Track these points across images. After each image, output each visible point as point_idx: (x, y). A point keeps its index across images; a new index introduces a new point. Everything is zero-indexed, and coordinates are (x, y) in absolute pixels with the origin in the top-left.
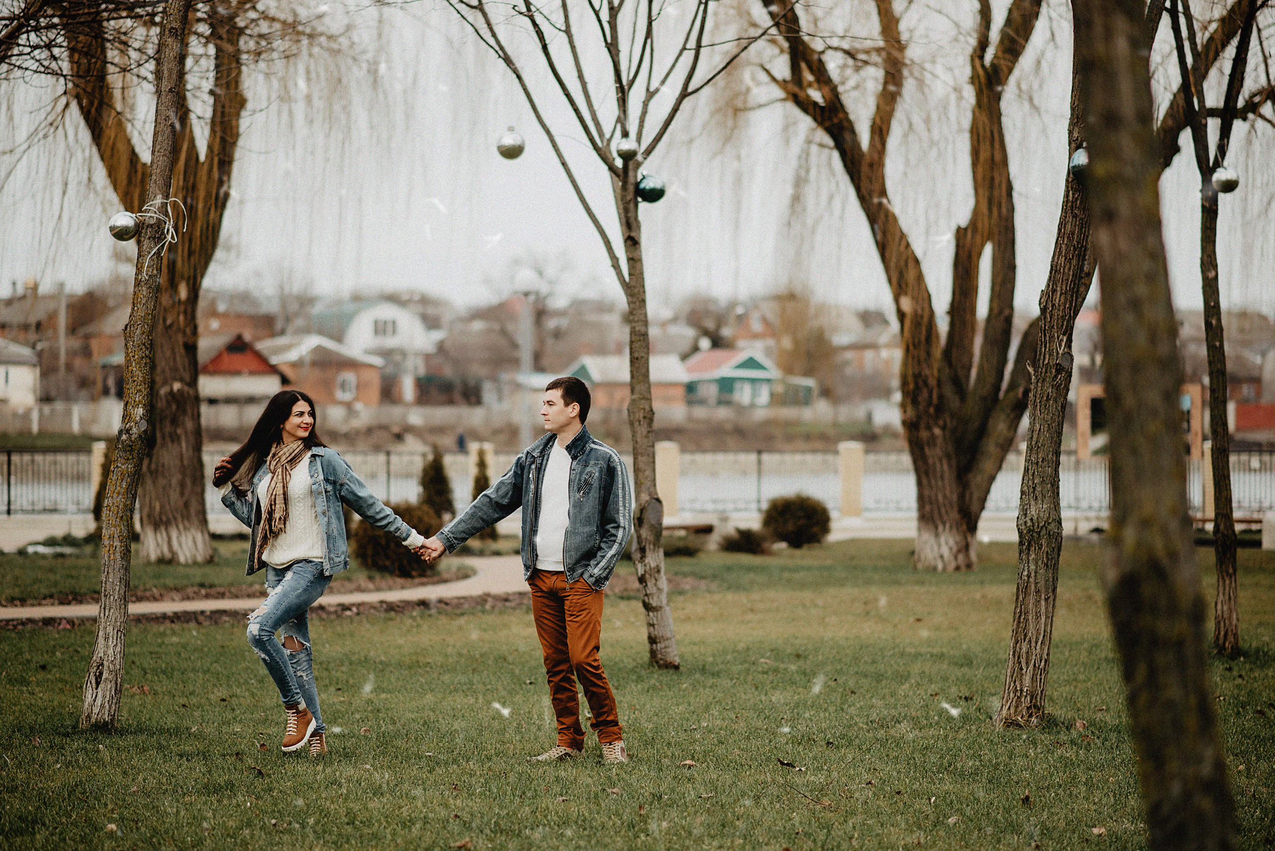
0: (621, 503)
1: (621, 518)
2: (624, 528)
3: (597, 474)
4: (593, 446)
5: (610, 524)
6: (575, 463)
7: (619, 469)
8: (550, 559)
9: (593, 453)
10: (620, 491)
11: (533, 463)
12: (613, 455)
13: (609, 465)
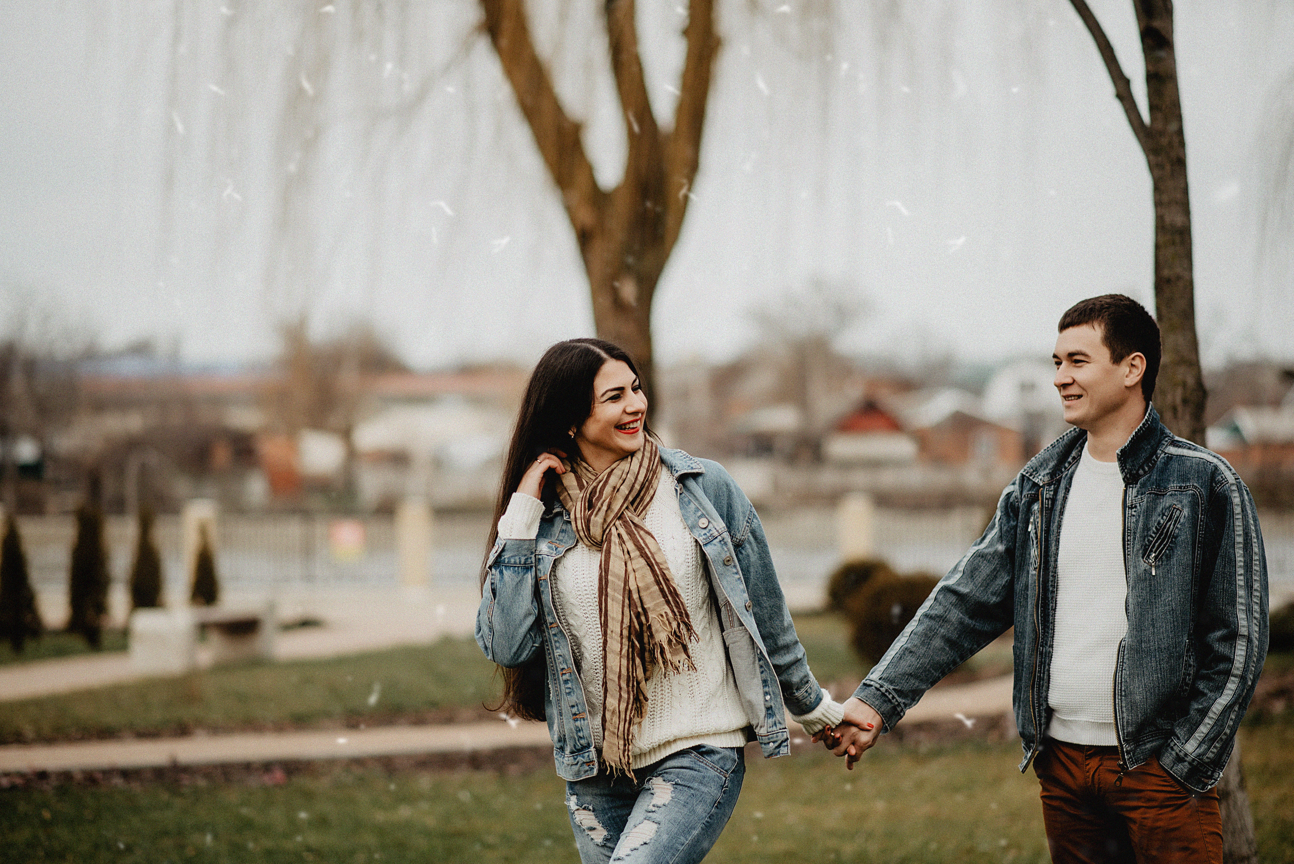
0: (1240, 581)
1: (1241, 616)
2: (1249, 640)
3: (1186, 512)
4: (1172, 450)
5: (1213, 630)
6: (1133, 492)
7: (1237, 501)
8: (1083, 718)
9: (1175, 465)
10: (1239, 552)
11: (1033, 499)
12: (1222, 467)
13: (1212, 491)
